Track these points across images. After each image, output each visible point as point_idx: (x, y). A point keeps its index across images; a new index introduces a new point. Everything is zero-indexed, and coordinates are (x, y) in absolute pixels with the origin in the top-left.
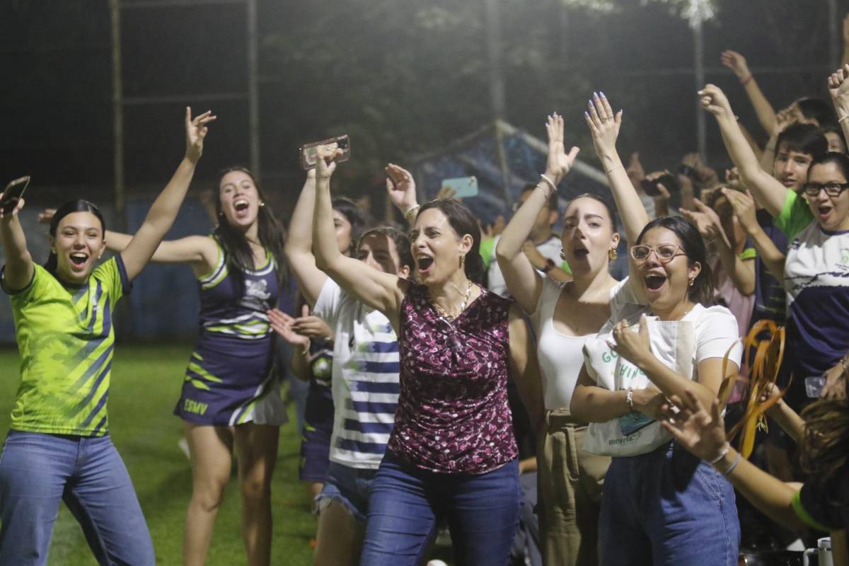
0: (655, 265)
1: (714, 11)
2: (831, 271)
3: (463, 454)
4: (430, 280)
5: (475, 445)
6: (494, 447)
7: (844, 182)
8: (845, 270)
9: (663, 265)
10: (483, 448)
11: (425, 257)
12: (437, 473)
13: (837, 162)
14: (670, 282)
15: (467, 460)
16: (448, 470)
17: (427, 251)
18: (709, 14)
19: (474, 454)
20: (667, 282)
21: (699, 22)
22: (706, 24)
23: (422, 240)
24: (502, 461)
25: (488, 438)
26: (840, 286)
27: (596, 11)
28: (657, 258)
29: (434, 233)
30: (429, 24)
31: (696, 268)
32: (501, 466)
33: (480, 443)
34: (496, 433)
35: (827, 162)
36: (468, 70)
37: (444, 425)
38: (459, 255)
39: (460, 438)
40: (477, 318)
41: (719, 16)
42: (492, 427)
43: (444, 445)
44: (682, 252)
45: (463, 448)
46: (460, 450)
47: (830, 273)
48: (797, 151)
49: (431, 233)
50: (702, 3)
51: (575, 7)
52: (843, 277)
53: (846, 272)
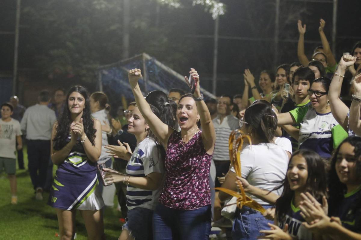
1: (224, 11)
2: (316, 131)
3: (182, 200)
5: (187, 197)
6: (196, 199)
10: (191, 199)
12: (171, 208)
15: (183, 203)
16: (176, 207)
18: (222, 13)
19: (187, 201)
23: (184, 110)
24: (199, 206)
25: (194, 194)
26: (320, 138)
27: (172, 6)
29: (190, 108)
30: (98, 7)
32: (199, 208)
33: (189, 196)
34: (198, 193)
36: (113, 28)
37: (175, 187)
39: (182, 193)
42: (196, 190)
43: (175, 196)
45: (182, 198)
46: (180, 199)
47: (316, 133)
48: (303, 80)
50: (220, 7)
51: (163, 4)
52: (321, 134)
53: (322, 132)
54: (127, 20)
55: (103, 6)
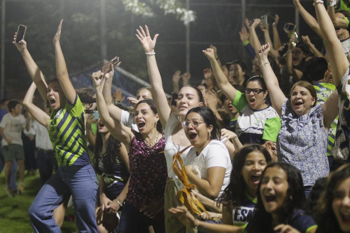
0: (191, 129)
1: (194, 18)
2: (252, 126)
4: (144, 132)
7: (261, 88)
8: (258, 126)
9: (195, 129)
11: (141, 122)
13: (258, 81)
14: (199, 136)
17: (142, 120)
18: (192, 19)
20: (197, 136)
21: (188, 22)
22: (191, 23)
23: (140, 115)
26: (256, 134)
27: (146, 16)
28: (192, 126)
29: (145, 113)
30: (76, 20)
31: (211, 128)
35: (255, 80)
36: (92, 39)
38: (155, 121)
40: (161, 147)
41: (196, 20)
44: (203, 122)
47: (252, 128)
49: (144, 112)
50: (190, 14)
51: (137, 14)
52: (257, 129)
53: (259, 128)
54: (104, 31)
55: (81, 19)
